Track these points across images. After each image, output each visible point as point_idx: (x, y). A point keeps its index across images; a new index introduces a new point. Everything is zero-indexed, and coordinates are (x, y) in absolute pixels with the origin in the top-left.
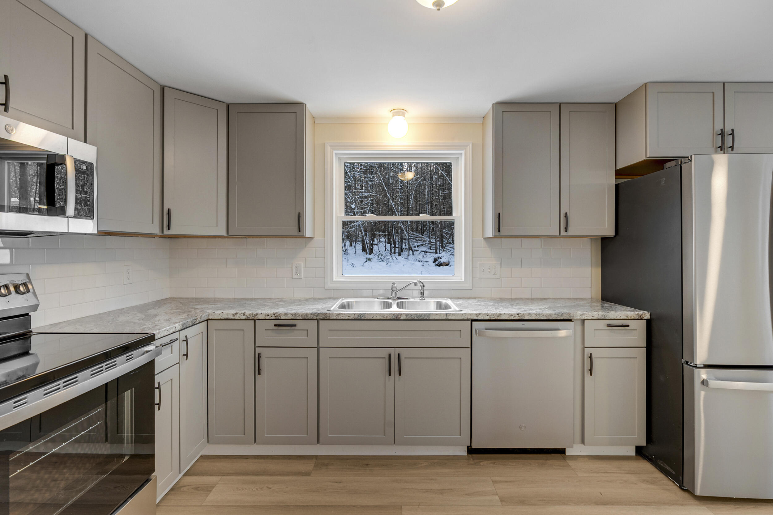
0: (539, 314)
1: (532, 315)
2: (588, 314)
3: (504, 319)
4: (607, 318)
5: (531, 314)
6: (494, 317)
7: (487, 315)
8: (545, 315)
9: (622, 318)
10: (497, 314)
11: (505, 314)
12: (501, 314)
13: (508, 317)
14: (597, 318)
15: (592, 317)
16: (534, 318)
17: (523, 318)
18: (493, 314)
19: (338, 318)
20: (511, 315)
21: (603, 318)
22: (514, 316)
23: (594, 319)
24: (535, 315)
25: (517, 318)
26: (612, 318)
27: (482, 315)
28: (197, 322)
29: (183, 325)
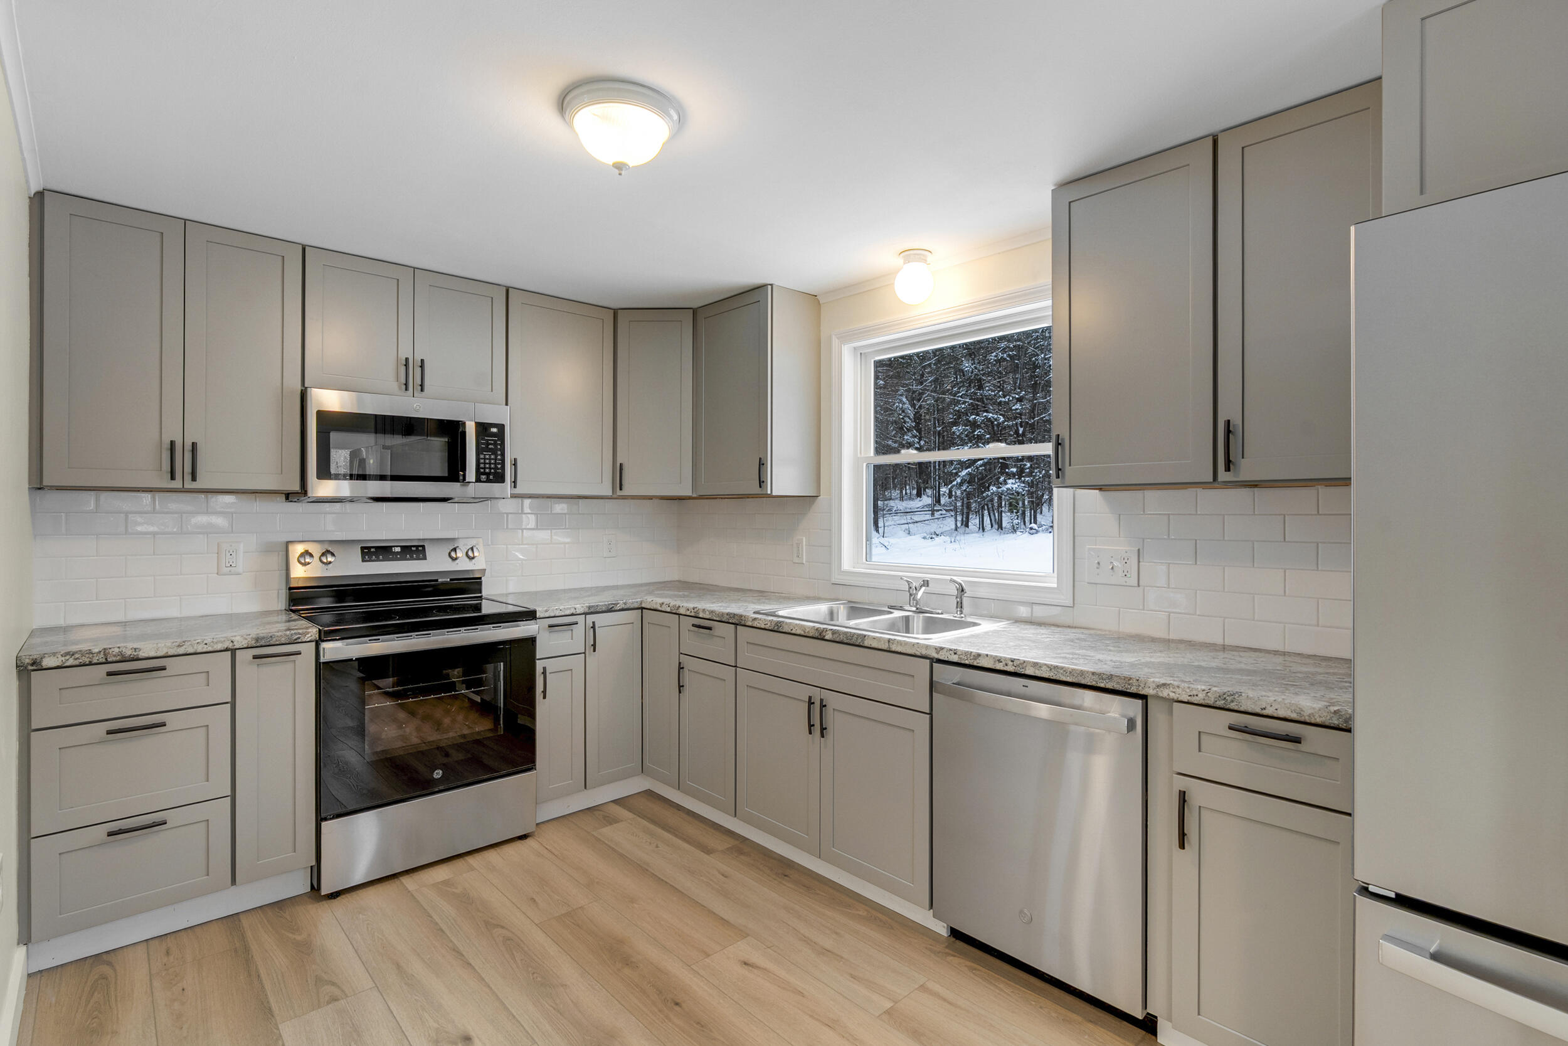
0: (1056, 667)
1: (1040, 667)
2: (1178, 687)
3: (985, 666)
4: (1233, 706)
5: (1039, 665)
6: (967, 659)
7: (955, 654)
8: (1070, 672)
9: (1282, 713)
10: (972, 654)
11: (987, 655)
12: (979, 655)
13: (992, 663)
14: (1202, 702)
15: (1190, 696)
16: (1046, 675)
17: (1022, 671)
18: (966, 653)
19: (755, 625)
20: (1000, 661)
21: (1220, 703)
22: (1004, 663)
23: (1196, 702)
24: (1048, 667)
25: (1010, 668)
26: (1250, 710)
27: (945, 650)
28: (618, 608)
29: (589, 607)
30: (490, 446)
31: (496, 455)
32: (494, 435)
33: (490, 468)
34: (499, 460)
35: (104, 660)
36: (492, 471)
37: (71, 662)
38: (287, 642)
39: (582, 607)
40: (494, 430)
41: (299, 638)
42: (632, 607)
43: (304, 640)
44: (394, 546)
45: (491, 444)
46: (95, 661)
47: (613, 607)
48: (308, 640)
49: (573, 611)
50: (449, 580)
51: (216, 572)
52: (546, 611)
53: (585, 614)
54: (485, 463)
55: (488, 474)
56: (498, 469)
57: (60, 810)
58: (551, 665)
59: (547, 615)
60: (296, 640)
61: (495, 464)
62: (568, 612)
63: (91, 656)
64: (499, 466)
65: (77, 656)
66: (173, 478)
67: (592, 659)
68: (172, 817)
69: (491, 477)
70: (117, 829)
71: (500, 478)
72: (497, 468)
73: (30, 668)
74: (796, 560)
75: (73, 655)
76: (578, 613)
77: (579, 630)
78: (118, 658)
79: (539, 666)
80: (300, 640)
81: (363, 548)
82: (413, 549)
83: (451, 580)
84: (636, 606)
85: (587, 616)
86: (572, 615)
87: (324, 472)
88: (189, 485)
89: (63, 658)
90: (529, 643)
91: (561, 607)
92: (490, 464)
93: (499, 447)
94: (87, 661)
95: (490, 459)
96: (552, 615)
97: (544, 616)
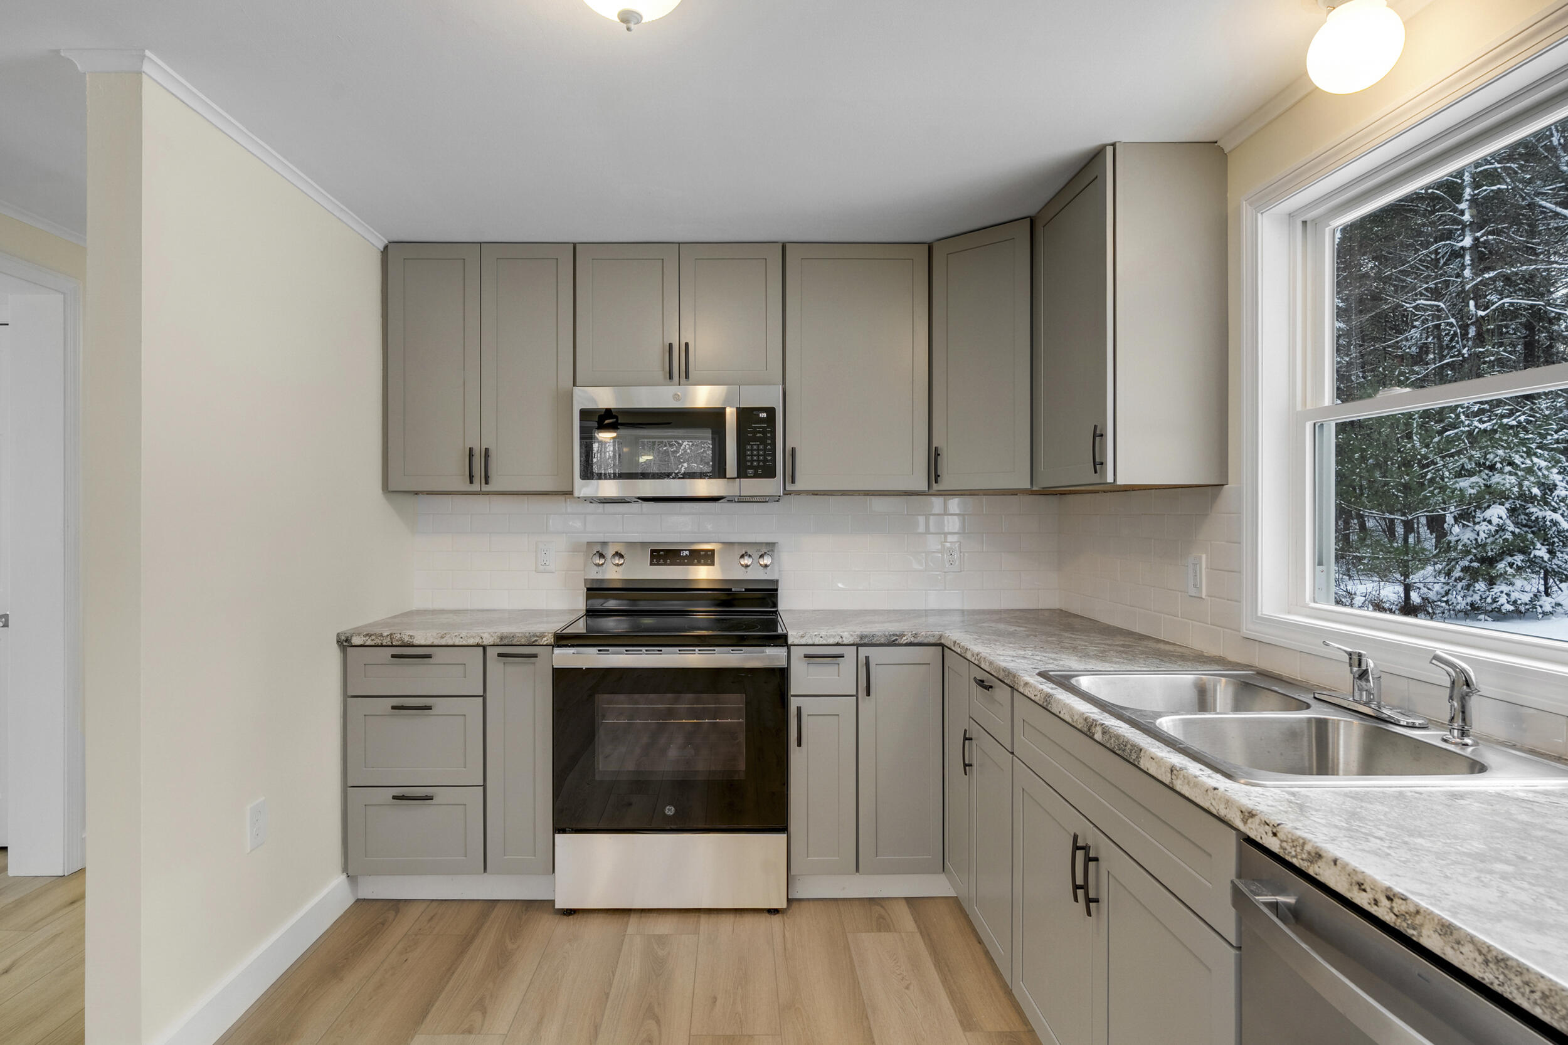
5: (1456, 935)
7: (1275, 834)
10: (1306, 847)
11: (1335, 862)
13: (1347, 885)
18: (1296, 841)
22: (1372, 895)
27: (1257, 820)
28: (904, 640)
29: (862, 637)
30: (758, 435)
31: (766, 445)
32: (762, 420)
33: (758, 461)
34: (769, 450)
35: (390, 644)
36: (761, 463)
37: (369, 643)
38: (527, 644)
39: (852, 635)
40: (764, 415)
41: (536, 640)
42: (926, 641)
43: (542, 643)
44: (683, 550)
45: (759, 432)
46: (384, 644)
47: (896, 640)
48: (545, 643)
49: (837, 640)
50: (744, 590)
51: (534, 569)
52: (802, 637)
53: (858, 645)
54: (752, 455)
55: (755, 468)
56: (768, 461)
57: (365, 767)
58: (808, 706)
59: (803, 641)
60: (534, 642)
61: (765, 455)
62: (831, 641)
63: (382, 638)
64: (769, 458)
65: (373, 637)
66: (471, 482)
67: (866, 704)
68: (441, 795)
69: (760, 471)
70: (401, 795)
71: (768, 472)
72: (765, 460)
73: (345, 644)
74: (1192, 592)
75: (371, 636)
76: (844, 643)
77: (848, 665)
78: (399, 643)
79: (794, 703)
80: (537, 643)
81: (652, 551)
82: (702, 553)
83: (747, 590)
84: (932, 640)
85: (859, 648)
86: (838, 644)
87: (588, 473)
88: (485, 488)
89: (365, 638)
90: (781, 676)
91: (823, 633)
92: (758, 455)
93: (769, 435)
94: (379, 642)
95: (758, 450)
96: (810, 642)
97: (800, 643)
